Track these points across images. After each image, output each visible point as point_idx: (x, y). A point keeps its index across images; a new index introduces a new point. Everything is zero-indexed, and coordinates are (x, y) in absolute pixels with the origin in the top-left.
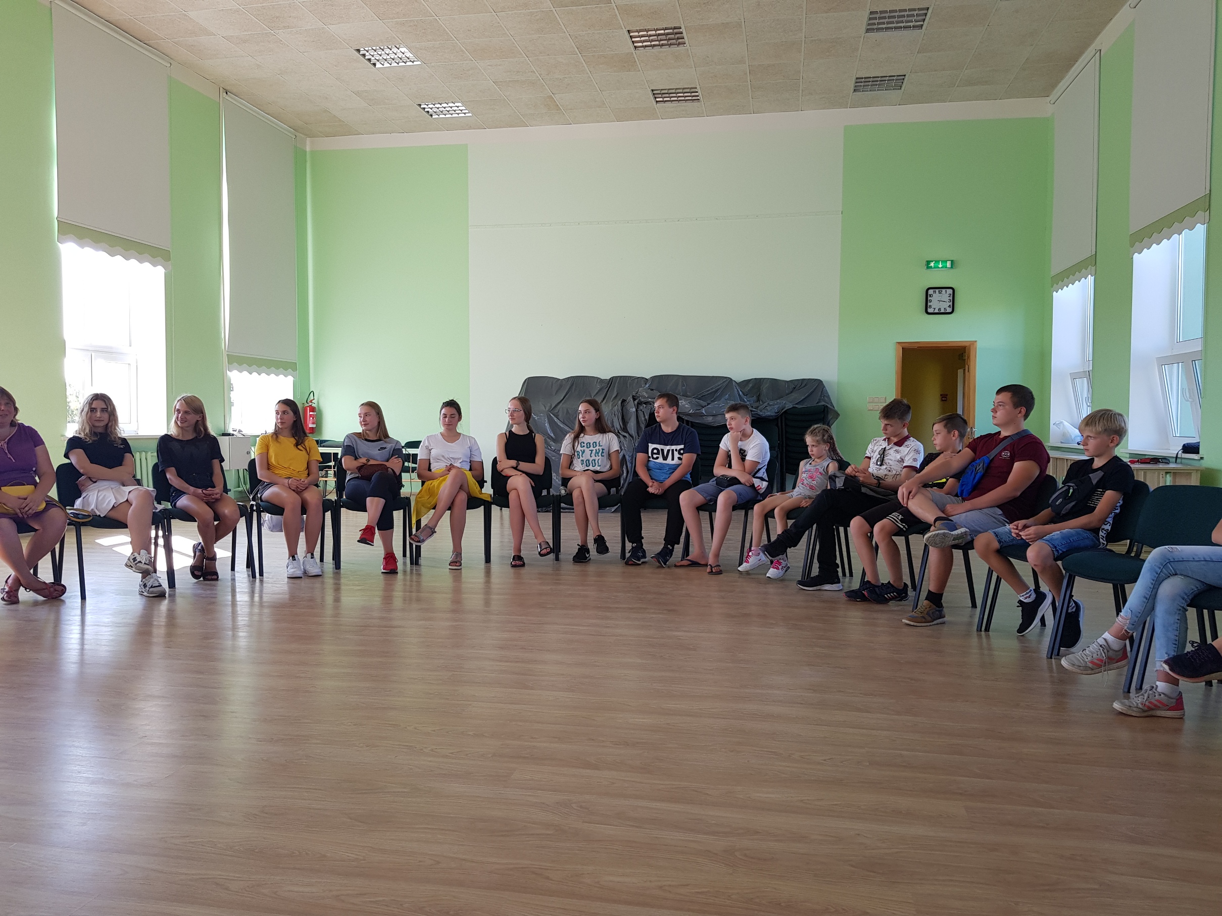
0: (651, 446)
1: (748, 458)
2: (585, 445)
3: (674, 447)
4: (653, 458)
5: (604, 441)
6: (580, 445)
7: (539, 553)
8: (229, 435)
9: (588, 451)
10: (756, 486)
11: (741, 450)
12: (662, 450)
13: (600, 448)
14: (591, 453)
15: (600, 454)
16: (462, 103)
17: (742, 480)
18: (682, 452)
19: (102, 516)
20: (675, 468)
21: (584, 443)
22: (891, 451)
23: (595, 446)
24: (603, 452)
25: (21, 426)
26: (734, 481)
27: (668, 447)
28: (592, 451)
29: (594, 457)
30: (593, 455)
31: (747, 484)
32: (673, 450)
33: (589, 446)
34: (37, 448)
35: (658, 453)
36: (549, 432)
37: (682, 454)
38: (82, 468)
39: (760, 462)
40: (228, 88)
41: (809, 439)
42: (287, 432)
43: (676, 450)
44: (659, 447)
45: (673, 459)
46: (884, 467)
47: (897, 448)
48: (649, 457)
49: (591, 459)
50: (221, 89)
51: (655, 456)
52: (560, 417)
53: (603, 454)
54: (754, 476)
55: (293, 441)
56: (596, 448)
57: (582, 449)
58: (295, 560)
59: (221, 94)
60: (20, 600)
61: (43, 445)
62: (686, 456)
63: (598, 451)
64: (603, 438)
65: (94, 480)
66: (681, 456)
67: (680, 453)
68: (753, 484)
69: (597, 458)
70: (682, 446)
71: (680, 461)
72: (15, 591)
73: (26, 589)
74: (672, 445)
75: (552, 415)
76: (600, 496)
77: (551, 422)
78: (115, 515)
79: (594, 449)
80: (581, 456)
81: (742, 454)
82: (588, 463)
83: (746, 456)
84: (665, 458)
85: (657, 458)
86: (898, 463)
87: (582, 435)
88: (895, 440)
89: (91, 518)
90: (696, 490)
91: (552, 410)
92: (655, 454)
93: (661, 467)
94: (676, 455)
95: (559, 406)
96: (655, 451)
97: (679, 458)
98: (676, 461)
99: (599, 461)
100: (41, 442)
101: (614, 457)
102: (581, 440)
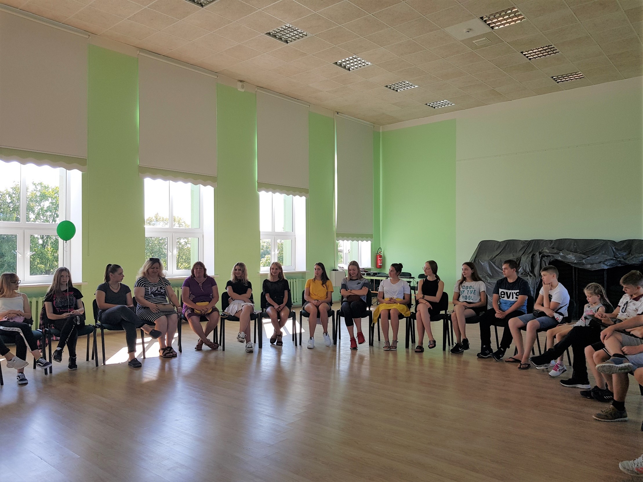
0: (501, 290)
1: (552, 300)
2: (465, 287)
3: (513, 291)
4: (502, 297)
5: (476, 286)
6: (462, 287)
7: (429, 346)
8: (336, 270)
9: (466, 291)
10: (556, 318)
11: (549, 295)
12: (507, 293)
13: (473, 289)
14: (468, 292)
15: (473, 293)
16: (447, 100)
17: (547, 314)
18: (518, 294)
19: (233, 315)
20: (513, 303)
21: (464, 286)
22: (631, 304)
23: (470, 288)
24: (474, 292)
25: (209, 277)
26: (542, 314)
27: (510, 291)
28: (468, 291)
29: (469, 295)
30: (469, 293)
31: (550, 316)
32: (513, 293)
33: (467, 288)
34: (213, 287)
35: (504, 294)
36: (489, 272)
37: (518, 295)
38: (230, 294)
39: (561, 303)
40: (338, 111)
41: (586, 292)
42: (319, 278)
43: (515, 293)
44: (505, 291)
45: (513, 298)
46: (625, 314)
47: (635, 302)
48: (500, 296)
49: (468, 296)
50: (335, 112)
51: (503, 296)
52: (496, 264)
53: (474, 293)
54: (556, 312)
55: (321, 282)
56: (471, 290)
57: (463, 290)
58: (311, 339)
59: (335, 114)
60: (202, 349)
61: (216, 286)
62: (520, 297)
63: (472, 291)
64: (476, 284)
65: (234, 299)
66: (517, 297)
67: (516, 295)
68: (554, 316)
69: (471, 295)
70: (518, 291)
71: (517, 299)
72: (201, 345)
73: (205, 344)
74: (512, 290)
75: (491, 262)
76: (467, 317)
77: (491, 267)
78: (237, 315)
79: (470, 290)
80: (462, 294)
81: (550, 297)
82: (466, 297)
83: (551, 299)
84: (508, 297)
85: (504, 297)
86: (634, 312)
87: (464, 282)
88: (635, 296)
89: (228, 316)
90: (519, 318)
91: (491, 260)
92: (503, 295)
93: (506, 302)
94: (515, 296)
95: (496, 257)
96: (503, 293)
97: (517, 298)
98: (514, 299)
99: (472, 297)
100: (215, 284)
101: (482, 294)
102: (463, 284)
